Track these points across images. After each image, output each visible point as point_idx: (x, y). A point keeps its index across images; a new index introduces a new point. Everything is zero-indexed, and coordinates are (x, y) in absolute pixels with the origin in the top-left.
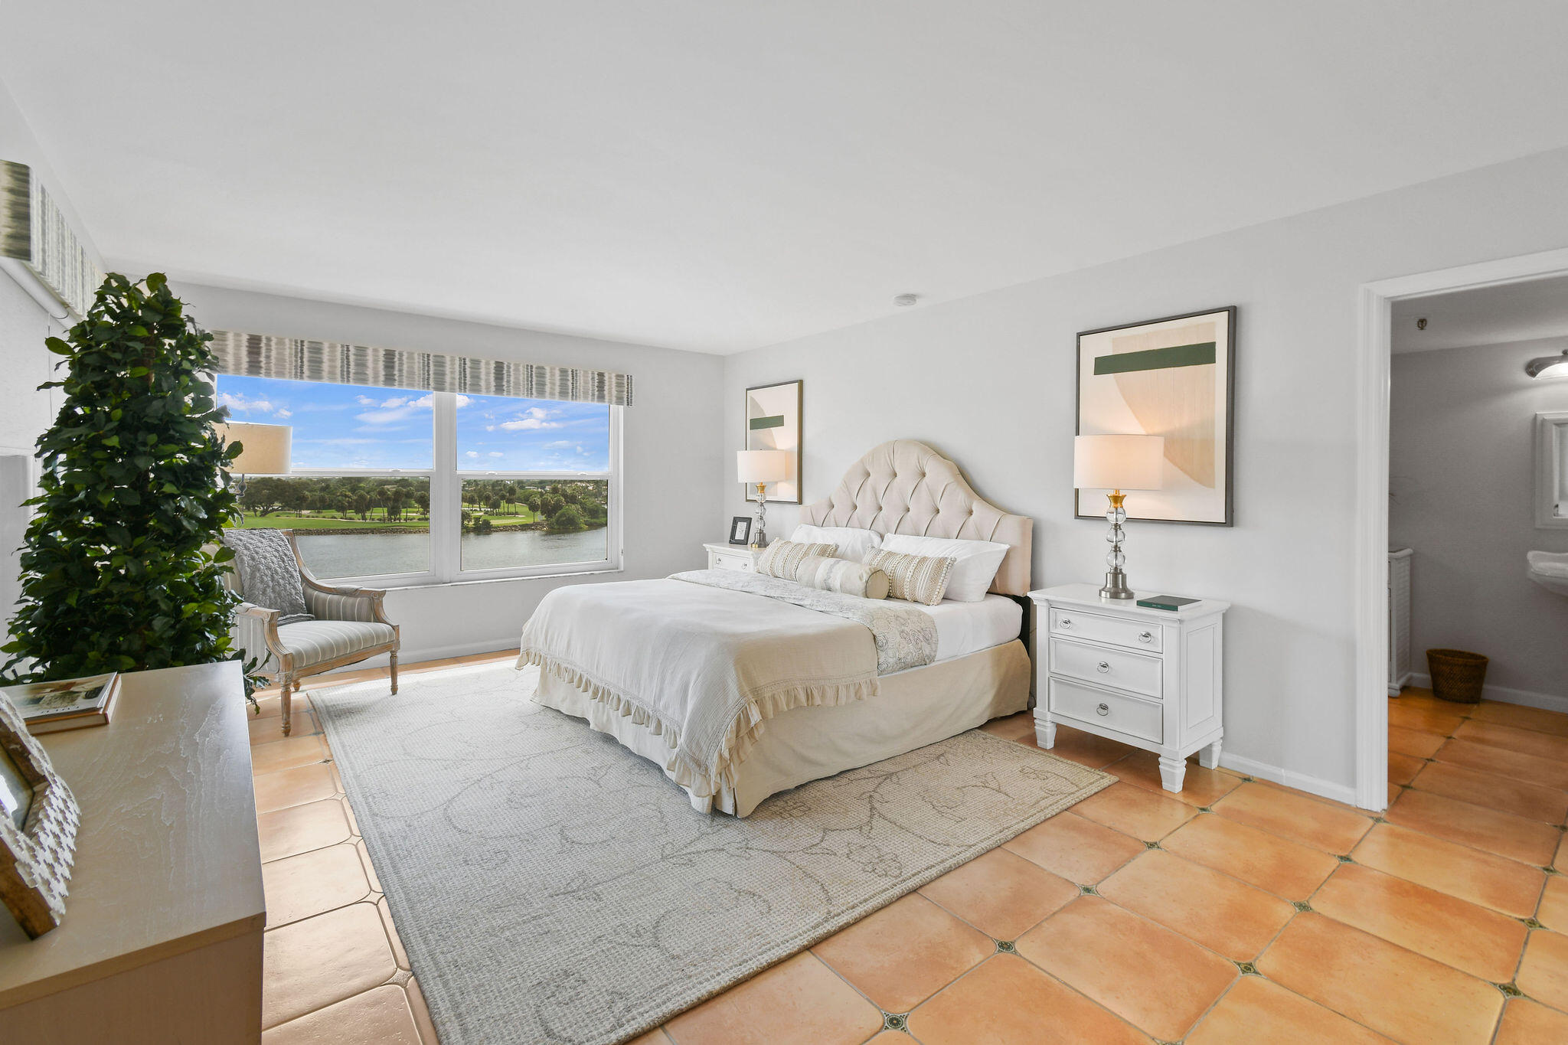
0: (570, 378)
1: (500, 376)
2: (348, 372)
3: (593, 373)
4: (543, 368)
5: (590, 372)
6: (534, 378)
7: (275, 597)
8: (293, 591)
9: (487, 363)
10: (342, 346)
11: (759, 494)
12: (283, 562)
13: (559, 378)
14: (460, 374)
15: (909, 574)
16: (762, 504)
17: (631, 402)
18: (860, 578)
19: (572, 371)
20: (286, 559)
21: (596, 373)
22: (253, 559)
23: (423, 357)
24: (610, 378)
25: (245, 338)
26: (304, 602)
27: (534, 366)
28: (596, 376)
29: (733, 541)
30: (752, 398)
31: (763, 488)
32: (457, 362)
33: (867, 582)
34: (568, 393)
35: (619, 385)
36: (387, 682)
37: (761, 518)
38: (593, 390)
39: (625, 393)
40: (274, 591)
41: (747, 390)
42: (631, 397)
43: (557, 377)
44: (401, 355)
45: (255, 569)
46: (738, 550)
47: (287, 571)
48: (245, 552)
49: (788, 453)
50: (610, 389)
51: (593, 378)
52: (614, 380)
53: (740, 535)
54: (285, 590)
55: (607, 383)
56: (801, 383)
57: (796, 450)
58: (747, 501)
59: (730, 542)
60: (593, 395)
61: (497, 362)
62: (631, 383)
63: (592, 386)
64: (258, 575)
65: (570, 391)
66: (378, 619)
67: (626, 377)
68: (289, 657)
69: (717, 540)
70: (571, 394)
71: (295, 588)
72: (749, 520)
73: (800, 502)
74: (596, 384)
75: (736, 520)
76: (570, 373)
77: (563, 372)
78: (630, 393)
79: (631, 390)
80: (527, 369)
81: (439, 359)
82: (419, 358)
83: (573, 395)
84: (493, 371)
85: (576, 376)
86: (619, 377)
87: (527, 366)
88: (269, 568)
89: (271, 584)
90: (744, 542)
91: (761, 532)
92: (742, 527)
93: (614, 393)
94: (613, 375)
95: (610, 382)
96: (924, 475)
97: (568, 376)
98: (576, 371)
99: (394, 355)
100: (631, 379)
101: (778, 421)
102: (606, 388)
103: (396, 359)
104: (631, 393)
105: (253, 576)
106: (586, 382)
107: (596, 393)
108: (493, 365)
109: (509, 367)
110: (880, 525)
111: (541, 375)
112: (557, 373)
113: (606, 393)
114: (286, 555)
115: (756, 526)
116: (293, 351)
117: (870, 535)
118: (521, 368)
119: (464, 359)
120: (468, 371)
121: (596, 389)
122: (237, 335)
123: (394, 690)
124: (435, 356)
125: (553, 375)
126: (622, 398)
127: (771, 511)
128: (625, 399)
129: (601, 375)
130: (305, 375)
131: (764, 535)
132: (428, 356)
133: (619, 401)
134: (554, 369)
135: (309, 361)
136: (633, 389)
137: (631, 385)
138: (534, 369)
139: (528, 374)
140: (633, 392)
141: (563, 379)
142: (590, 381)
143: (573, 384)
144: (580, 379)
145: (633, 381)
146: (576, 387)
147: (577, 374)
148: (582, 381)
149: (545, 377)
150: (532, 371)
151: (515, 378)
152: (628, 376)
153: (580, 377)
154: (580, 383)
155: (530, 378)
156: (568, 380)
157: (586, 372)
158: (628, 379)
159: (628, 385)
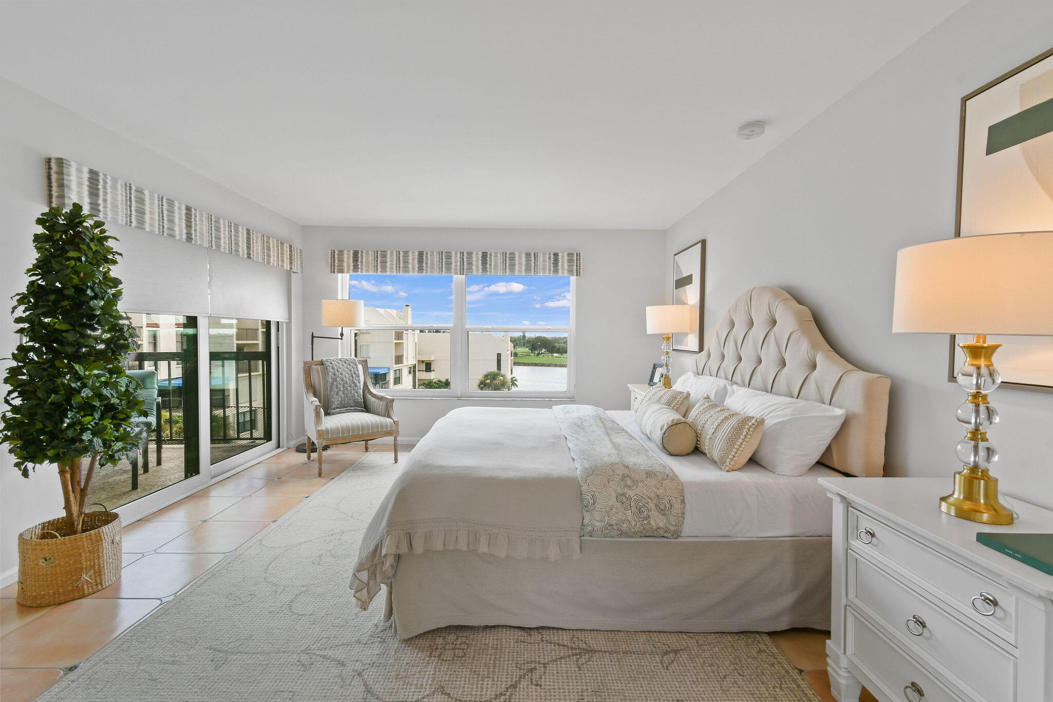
0: (533, 258)
1: (485, 262)
2: (400, 267)
3: (550, 254)
4: (514, 254)
5: (548, 253)
6: (508, 261)
7: (344, 397)
8: (356, 395)
9: (477, 254)
10: (397, 252)
11: (665, 344)
12: (352, 377)
14: (460, 263)
16: (667, 353)
17: (580, 273)
19: (534, 254)
20: (354, 375)
21: (552, 254)
22: (335, 375)
23: (439, 254)
24: (563, 256)
25: (352, 252)
26: (362, 401)
27: (508, 253)
28: (552, 256)
29: (651, 382)
30: (677, 262)
31: (668, 338)
32: (459, 255)
34: (530, 270)
35: (570, 261)
36: (392, 455)
37: (667, 366)
38: (550, 266)
39: (575, 267)
40: (344, 393)
41: (675, 255)
42: (580, 269)
43: (524, 260)
44: (427, 254)
45: (335, 380)
47: (354, 382)
48: (332, 370)
50: (563, 264)
51: (550, 258)
52: (566, 257)
53: (657, 379)
54: (351, 393)
55: (560, 260)
56: (703, 242)
57: (699, 304)
59: (649, 384)
60: (550, 270)
61: (483, 253)
62: (580, 259)
63: (549, 264)
64: (335, 383)
65: (533, 267)
66: (389, 416)
67: (575, 255)
68: (321, 432)
69: (640, 381)
70: (533, 270)
71: (357, 393)
73: (701, 350)
74: (552, 261)
75: (656, 366)
76: (533, 255)
77: (528, 255)
78: (578, 266)
79: (579, 264)
80: (503, 255)
81: (448, 254)
82: (437, 255)
83: (535, 271)
84: (480, 258)
85: (538, 257)
86: (570, 255)
87: (503, 253)
88: (342, 380)
89: (342, 389)
92: (658, 371)
93: (566, 267)
94: (565, 255)
95: (563, 259)
96: (773, 322)
97: (531, 257)
98: (537, 253)
99: (423, 254)
100: (580, 256)
101: (690, 279)
102: (560, 264)
103: (424, 257)
105: (332, 384)
106: (544, 261)
107: (552, 268)
108: (480, 255)
109: (491, 255)
111: (512, 258)
112: (524, 256)
113: (560, 267)
114: (355, 373)
116: (373, 257)
117: (725, 386)
118: (499, 255)
119: (463, 253)
120: (465, 260)
121: (552, 265)
122: (348, 251)
123: (396, 461)
124: (446, 252)
125: (520, 257)
126: (572, 271)
128: (575, 271)
129: (556, 255)
130: (378, 271)
132: (442, 252)
133: (570, 271)
134: (522, 254)
135: (381, 262)
136: (581, 263)
137: (580, 260)
138: (507, 255)
139: (503, 259)
140: (581, 265)
141: (528, 260)
142: (548, 260)
143: (535, 263)
144: (540, 259)
145: (581, 258)
146: (537, 265)
147: (537, 255)
148: (541, 260)
149: (515, 260)
150: (506, 256)
151: (495, 262)
152: (577, 253)
153: (540, 257)
154: (540, 262)
155: (505, 262)
156: (531, 260)
157: (544, 254)
158: (577, 256)
159: (577, 261)
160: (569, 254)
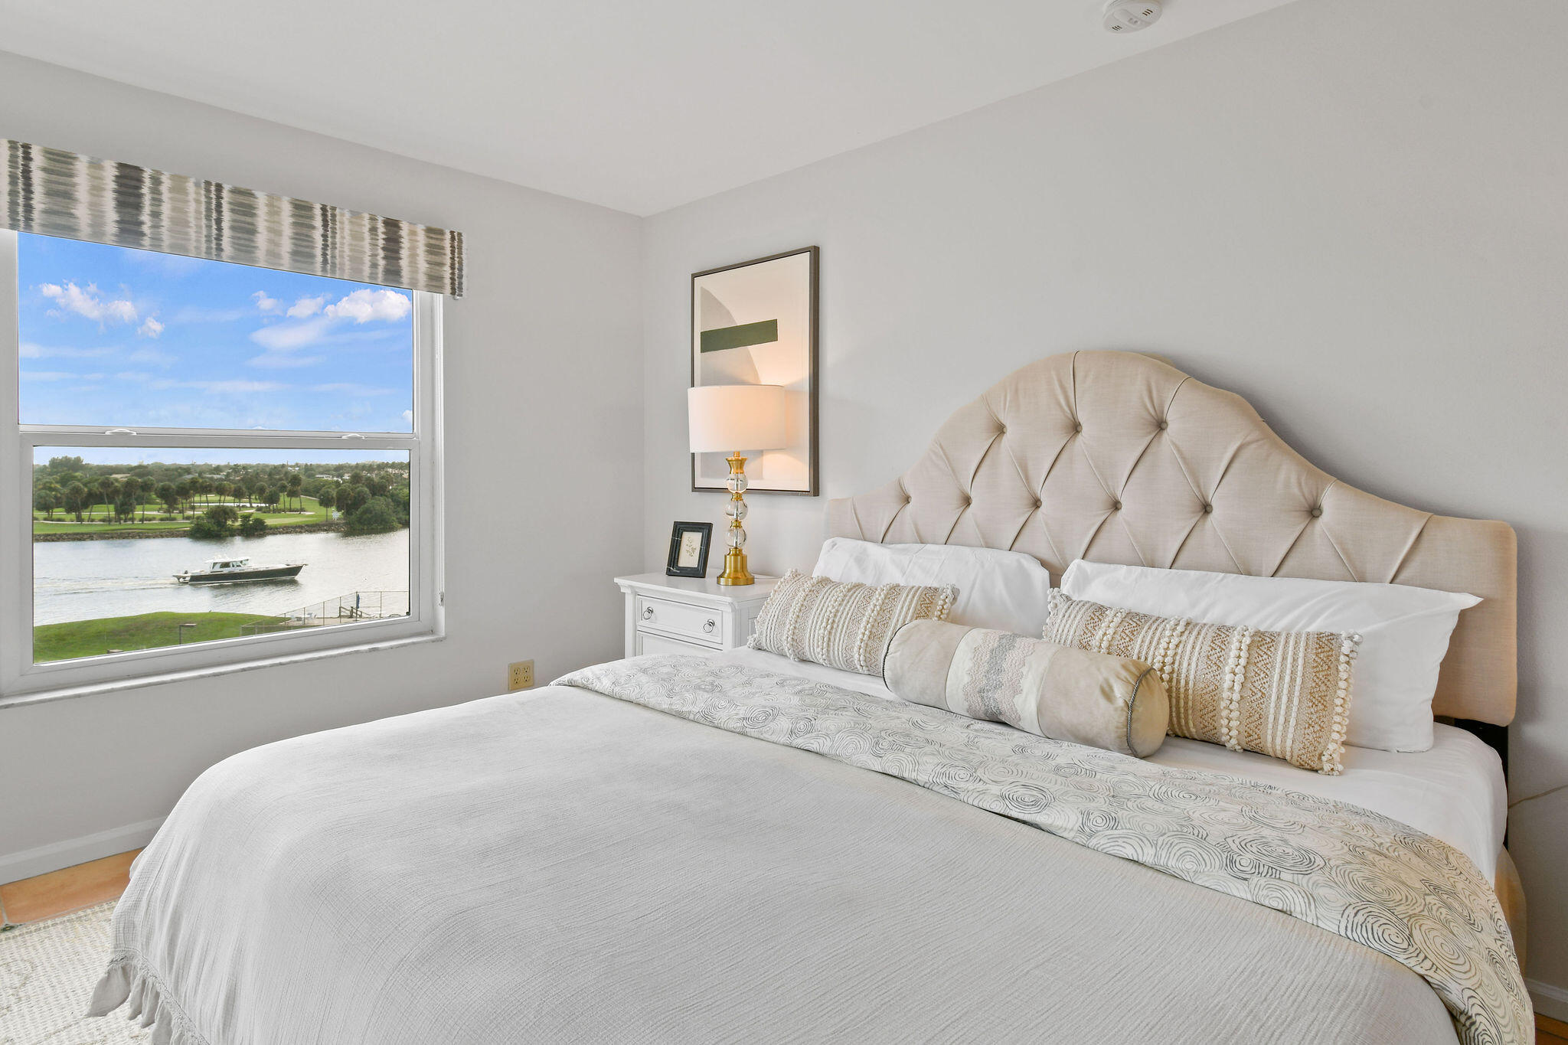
0: (318, 222)
1: (131, 200)
3: (373, 219)
4: (252, 195)
5: (366, 216)
6: (227, 216)
9: (94, 165)
11: (732, 476)
13: (291, 220)
14: (18, 185)
15: (1229, 680)
16: (739, 497)
17: (460, 289)
18: (1103, 691)
19: (324, 209)
21: (380, 219)
24: (413, 233)
27: (227, 188)
28: (381, 228)
29: (674, 569)
30: (706, 293)
31: (741, 463)
33: (1130, 707)
34: (312, 256)
35: (434, 250)
37: (738, 526)
38: (374, 255)
39: (447, 269)
41: (694, 276)
42: (461, 277)
43: (287, 219)
46: (686, 589)
49: (788, 392)
50: (413, 256)
51: (373, 230)
52: (422, 238)
53: (689, 558)
55: (405, 243)
56: (815, 252)
57: (806, 388)
58: (695, 489)
59: (669, 573)
60: (374, 266)
61: (121, 166)
62: (460, 248)
63: (372, 249)
65: (318, 252)
67: (448, 236)
69: (637, 569)
70: (319, 259)
72: (706, 529)
73: (816, 490)
74: (381, 243)
75: (680, 529)
76: (318, 212)
77: (302, 209)
78: (457, 267)
79: (460, 263)
80: (208, 191)
83: (325, 262)
84: (110, 185)
85: (334, 220)
86: (433, 233)
87: (208, 183)
90: (699, 572)
91: (737, 552)
92: (692, 541)
93: (423, 266)
94: (420, 229)
95: (413, 241)
96: (1160, 425)
97: (312, 217)
98: (334, 209)
100: (460, 241)
101: (766, 332)
102: (404, 253)
104: (460, 270)
106: (357, 236)
107: (382, 263)
108: (110, 172)
109: (155, 181)
110: (1040, 540)
111: (245, 207)
112: (286, 209)
113: (404, 263)
115: (722, 542)
118: (191, 187)
119: (26, 148)
120: (36, 176)
121: (381, 253)
125: (274, 211)
126: (440, 278)
127: (757, 512)
128: (448, 281)
129: (392, 225)
131: (744, 559)
133: (434, 283)
134: (279, 199)
136: (465, 262)
137: (460, 253)
138: (225, 194)
139: (208, 203)
140: (464, 268)
141: (302, 225)
142: (367, 235)
143: (325, 236)
144: (342, 229)
145: (464, 246)
146: (334, 244)
147: (334, 216)
148: (347, 232)
149: (253, 215)
150: (219, 197)
151: (174, 209)
152: (452, 233)
153: (342, 223)
154: (343, 238)
155: (214, 215)
156: (314, 228)
157: (356, 215)
158: (453, 238)
159: (453, 252)
160: (429, 231)
